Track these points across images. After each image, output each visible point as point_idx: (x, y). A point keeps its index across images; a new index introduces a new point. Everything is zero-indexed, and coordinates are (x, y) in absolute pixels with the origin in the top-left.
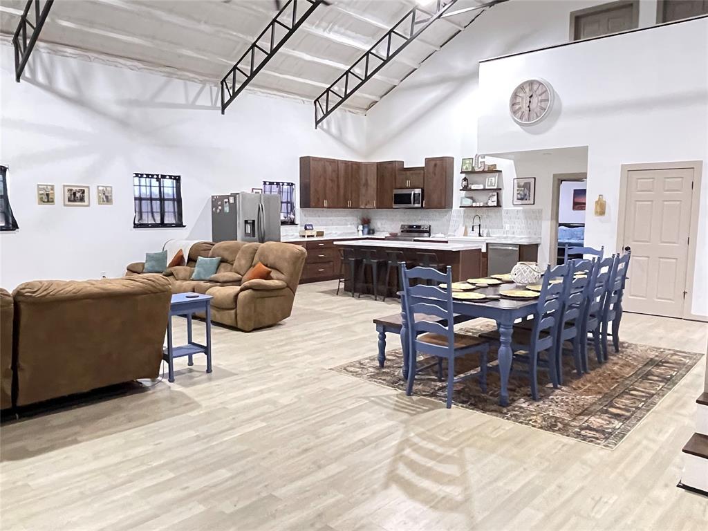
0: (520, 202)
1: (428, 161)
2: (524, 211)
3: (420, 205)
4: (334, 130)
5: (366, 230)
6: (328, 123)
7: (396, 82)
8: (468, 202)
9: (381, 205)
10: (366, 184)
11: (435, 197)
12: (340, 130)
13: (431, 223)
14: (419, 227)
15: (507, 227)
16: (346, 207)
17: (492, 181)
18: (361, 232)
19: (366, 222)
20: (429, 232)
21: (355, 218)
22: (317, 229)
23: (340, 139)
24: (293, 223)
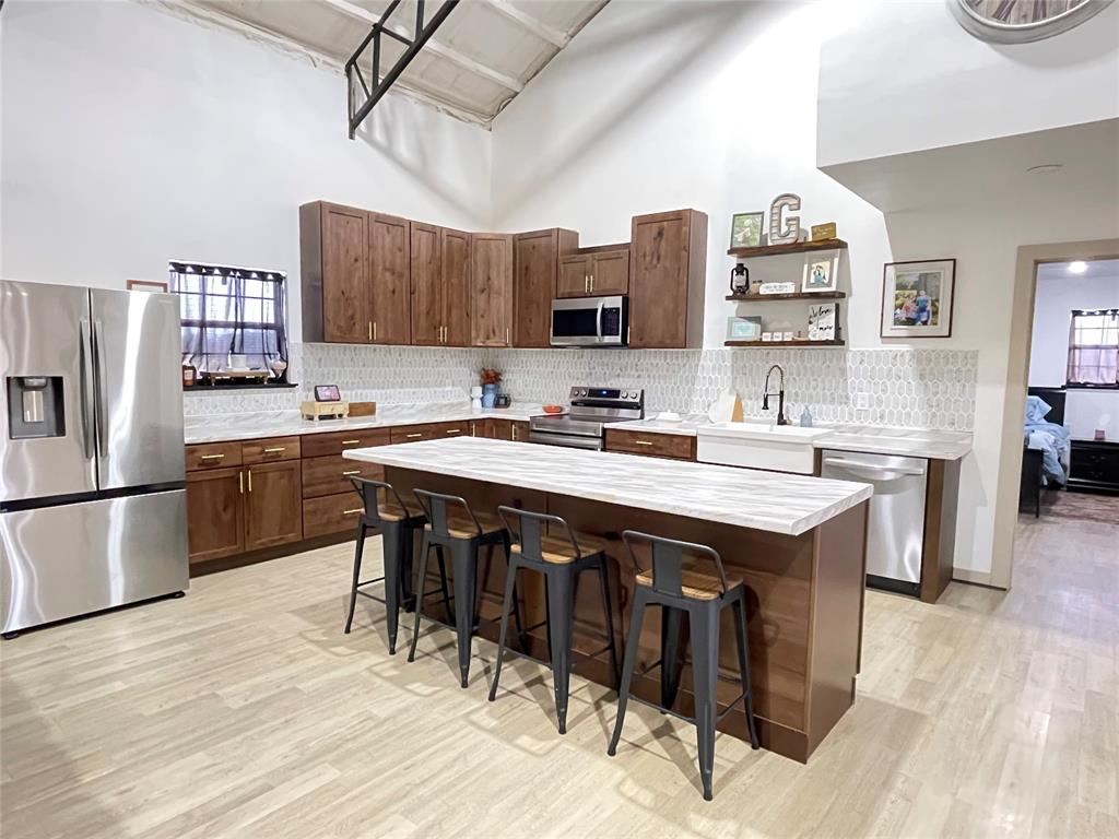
0: (904, 331)
1: (641, 223)
2: (917, 357)
3: (618, 339)
4: (403, 149)
5: (490, 398)
6: (388, 130)
7: (560, 38)
8: (749, 331)
9: (523, 340)
10: (487, 290)
11: (656, 318)
12: (420, 149)
13: (644, 384)
14: (615, 393)
15: (861, 398)
16: (433, 342)
17: (818, 272)
18: (477, 403)
19: (491, 379)
20: (639, 406)
21: (466, 370)
22: (350, 396)
23: (422, 175)
24: (281, 381)
